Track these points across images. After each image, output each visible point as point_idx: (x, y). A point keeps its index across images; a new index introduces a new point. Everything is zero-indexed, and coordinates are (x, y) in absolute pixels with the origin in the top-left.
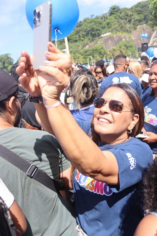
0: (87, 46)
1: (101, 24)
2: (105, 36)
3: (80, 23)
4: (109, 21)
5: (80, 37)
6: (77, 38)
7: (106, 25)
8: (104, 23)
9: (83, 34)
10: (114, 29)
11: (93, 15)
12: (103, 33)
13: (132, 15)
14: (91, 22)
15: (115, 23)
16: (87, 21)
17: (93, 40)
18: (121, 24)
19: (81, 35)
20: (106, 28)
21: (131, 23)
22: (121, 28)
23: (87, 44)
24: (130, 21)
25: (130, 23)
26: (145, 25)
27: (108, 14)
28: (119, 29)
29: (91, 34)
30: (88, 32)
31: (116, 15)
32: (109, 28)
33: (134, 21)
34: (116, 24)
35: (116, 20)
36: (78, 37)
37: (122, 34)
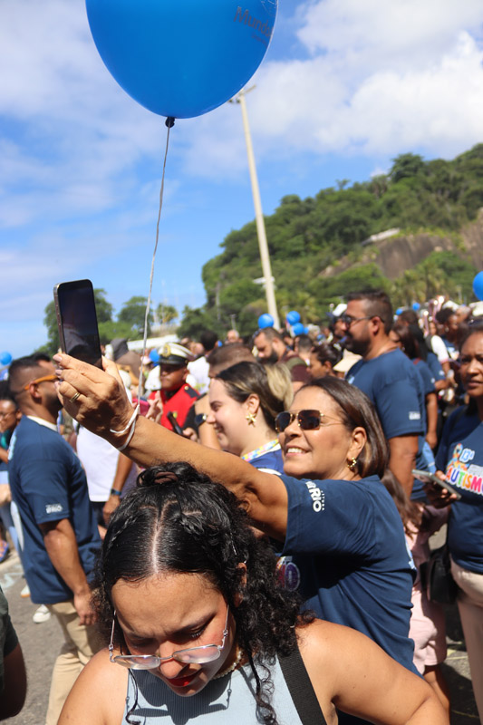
0: (329, 270)
1: (368, 204)
2: (383, 240)
3: (308, 205)
4: (394, 196)
5: (307, 242)
6: (298, 245)
7: (384, 209)
8: (379, 203)
9: (316, 236)
10: (409, 219)
11: (345, 183)
12: (375, 229)
13: (461, 179)
14: (339, 201)
15: (410, 201)
16: (330, 198)
17: (345, 252)
18: (428, 204)
19: (311, 237)
20: (384, 216)
21: (459, 202)
22: (430, 215)
23: (329, 263)
24: (454, 197)
25: (456, 200)
27: (389, 179)
28: (422, 218)
29: (341, 234)
30: (332, 229)
31: (412, 179)
32: (394, 215)
33: (468, 196)
34: (412, 205)
35: (413, 193)
36: (301, 241)
37: (432, 233)
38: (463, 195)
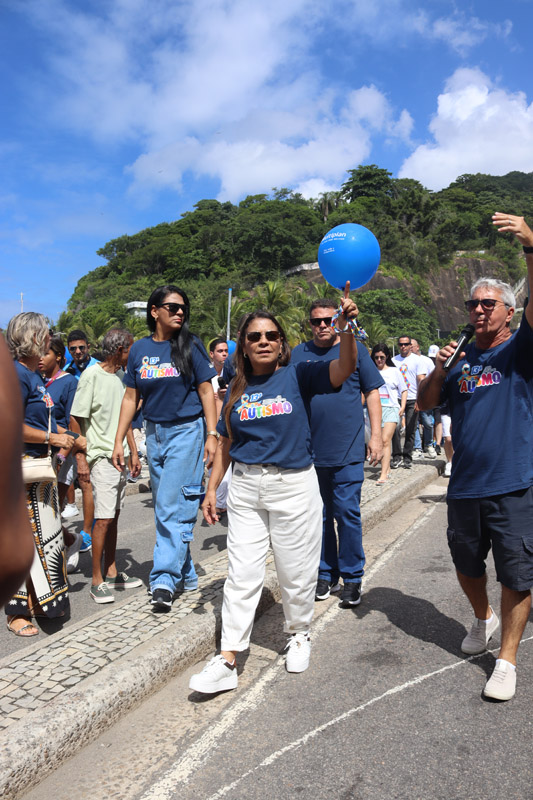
1: (306, 221)
3: (224, 213)
4: (343, 216)
5: (212, 260)
6: (197, 262)
9: (223, 252)
11: (285, 192)
12: (306, 256)
17: (261, 280)
18: (387, 232)
19: (217, 255)
21: (430, 236)
22: (388, 247)
23: (236, 292)
24: (423, 228)
25: (425, 234)
26: (482, 252)
27: (344, 198)
29: (258, 253)
30: (247, 245)
31: (372, 198)
33: (442, 231)
35: (369, 216)
37: (386, 272)
38: (436, 227)
